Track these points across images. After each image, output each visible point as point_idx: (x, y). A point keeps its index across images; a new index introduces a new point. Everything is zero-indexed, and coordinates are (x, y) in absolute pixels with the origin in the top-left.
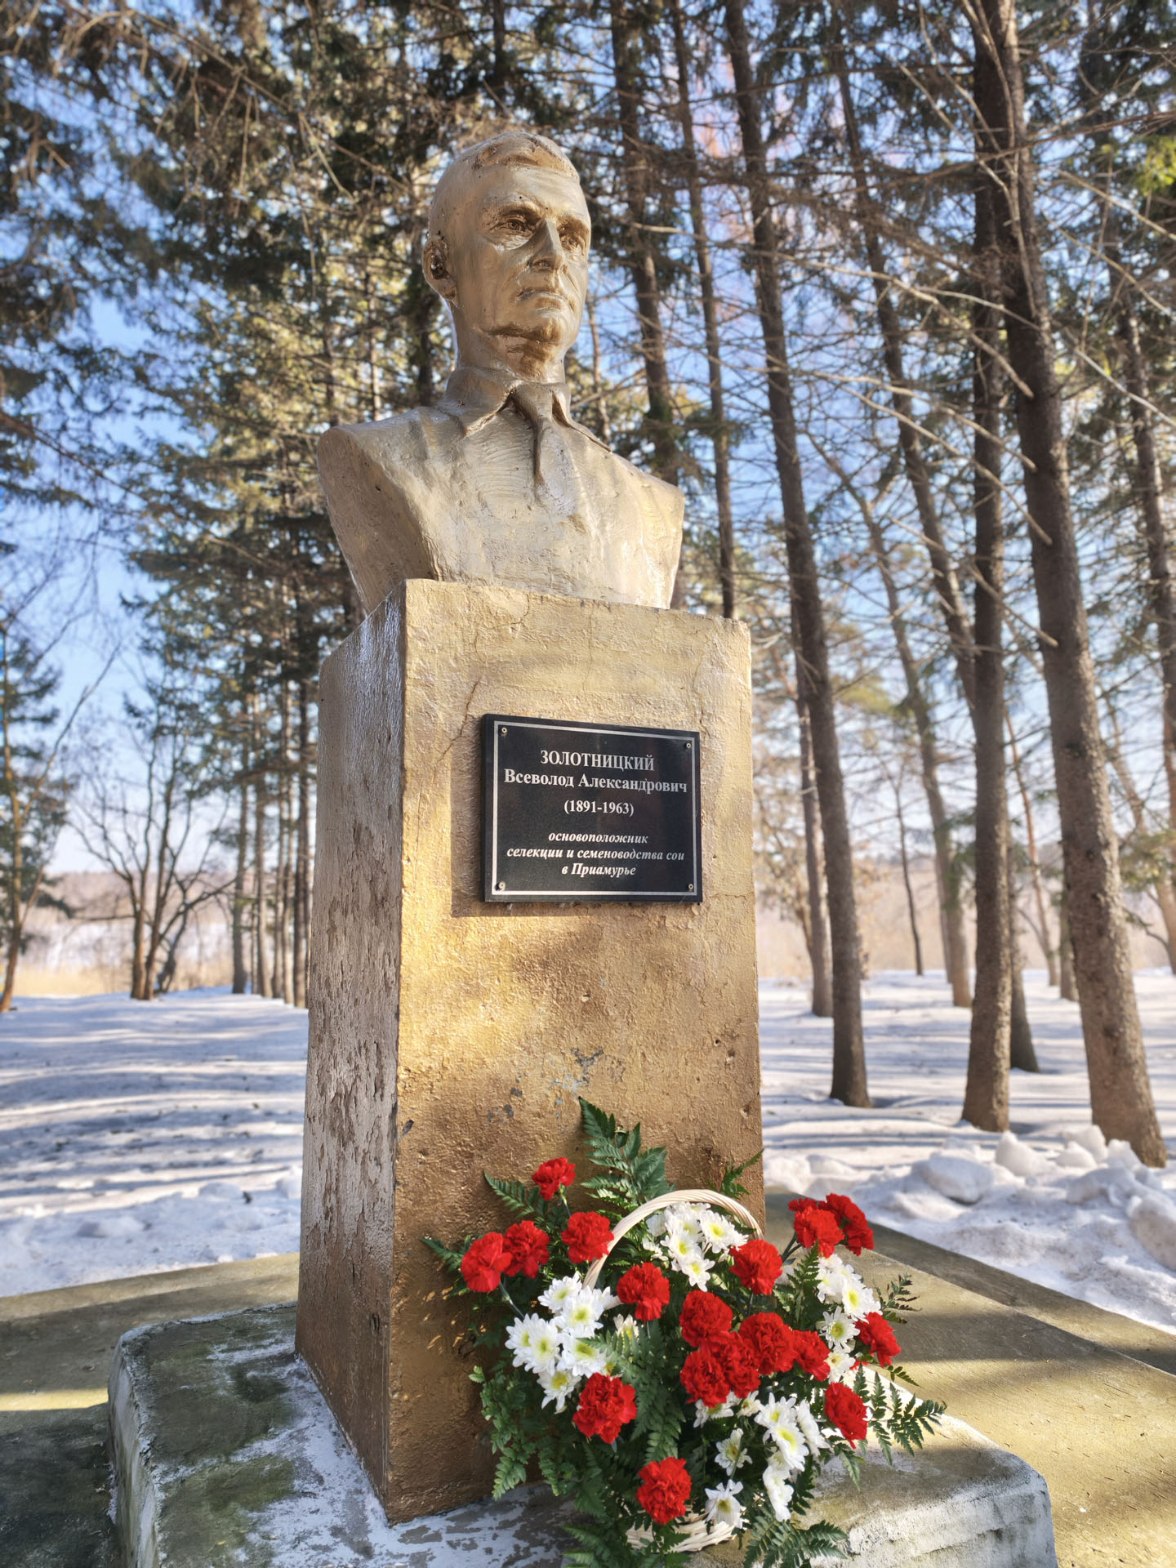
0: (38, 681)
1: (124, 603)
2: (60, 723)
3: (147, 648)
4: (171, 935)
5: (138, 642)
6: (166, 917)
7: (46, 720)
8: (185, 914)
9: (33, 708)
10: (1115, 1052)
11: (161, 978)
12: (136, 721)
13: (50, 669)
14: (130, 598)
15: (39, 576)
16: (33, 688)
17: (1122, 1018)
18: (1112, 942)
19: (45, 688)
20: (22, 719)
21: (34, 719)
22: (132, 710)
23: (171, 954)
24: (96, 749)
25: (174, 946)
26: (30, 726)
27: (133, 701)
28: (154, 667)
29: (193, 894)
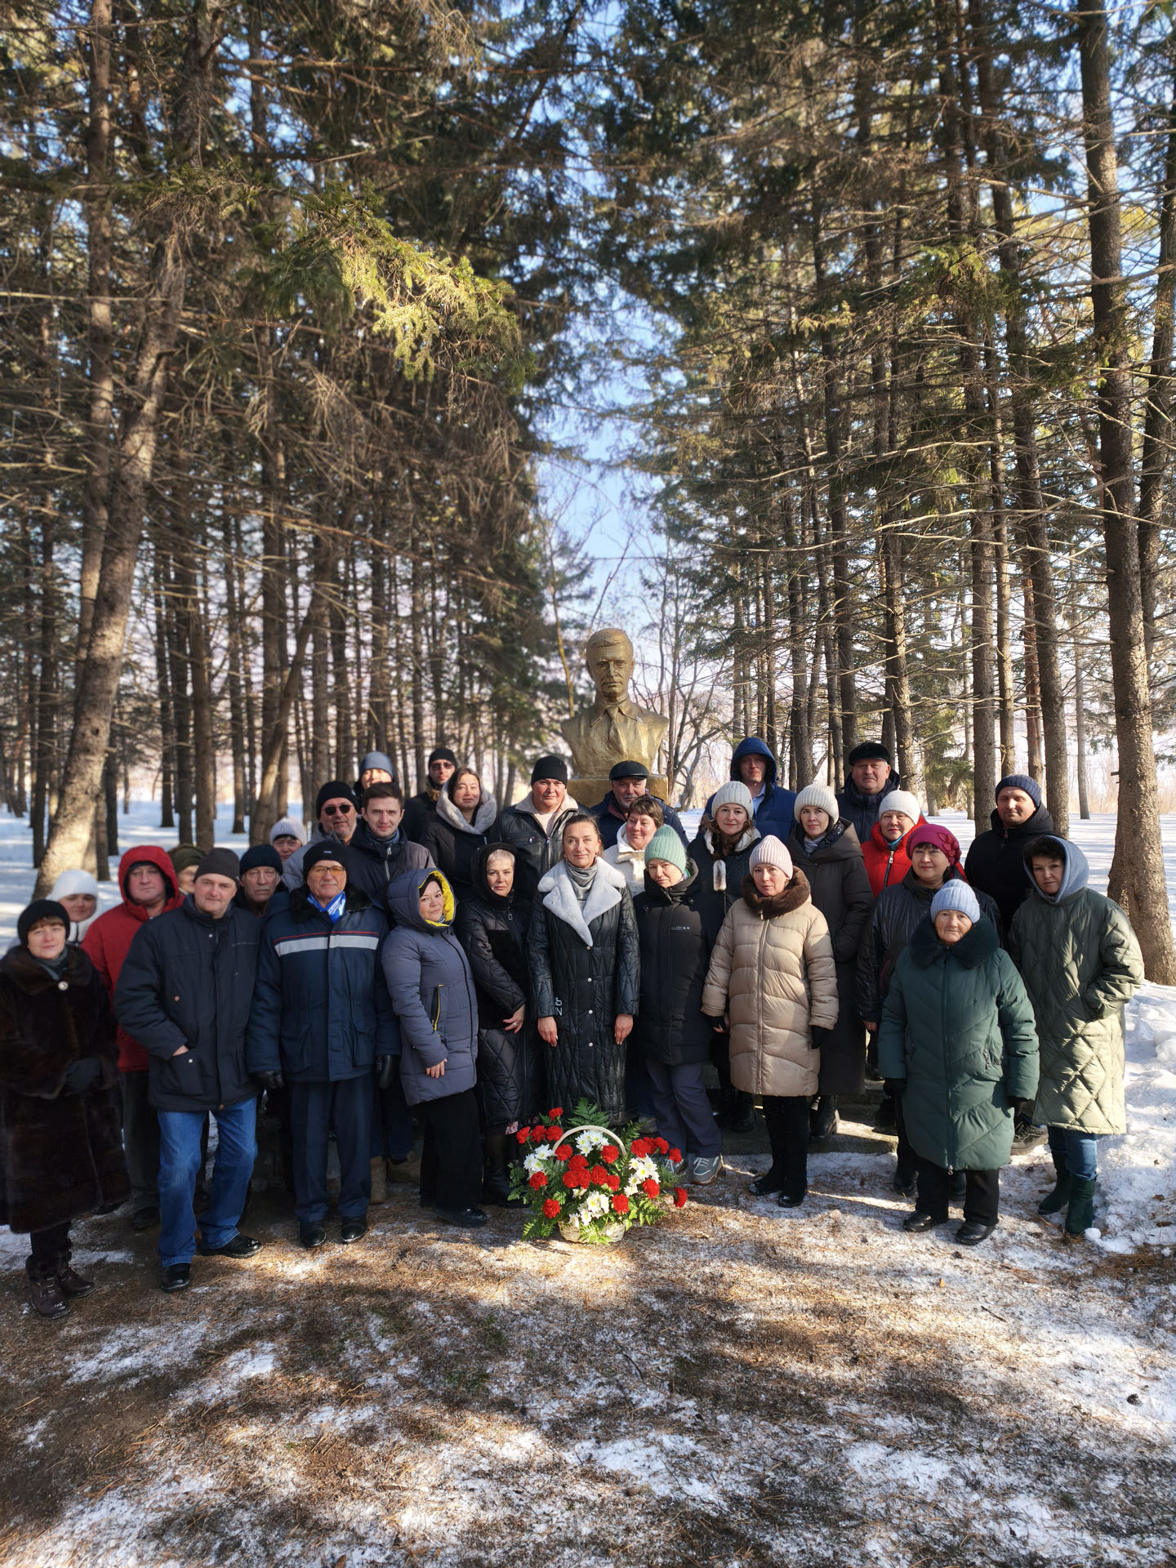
0: (579, 566)
1: (634, 498)
2: (596, 598)
3: (656, 529)
4: (688, 763)
5: (647, 524)
6: (683, 749)
7: (586, 596)
8: (698, 746)
9: (575, 590)
10: (1140, 909)
11: (682, 799)
12: (651, 592)
13: (586, 555)
14: (639, 495)
15: (571, 487)
16: (575, 572)
17: (1146, 889)
18: (1142, 840)
19: (584, 573)
20: (570, 597)
21: (578, 597)
22: (647, 583)
23: (688, 779)
24: (623, 617)
25: (691, 773)
26: (576, 603)
27: (646, 576)
28: (661, 545)
29: (705, 729)
